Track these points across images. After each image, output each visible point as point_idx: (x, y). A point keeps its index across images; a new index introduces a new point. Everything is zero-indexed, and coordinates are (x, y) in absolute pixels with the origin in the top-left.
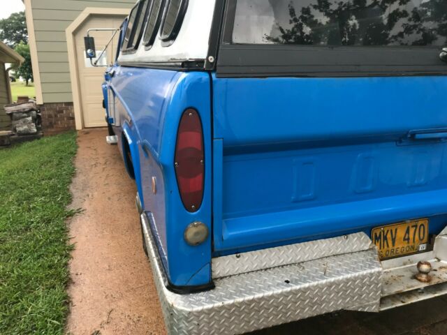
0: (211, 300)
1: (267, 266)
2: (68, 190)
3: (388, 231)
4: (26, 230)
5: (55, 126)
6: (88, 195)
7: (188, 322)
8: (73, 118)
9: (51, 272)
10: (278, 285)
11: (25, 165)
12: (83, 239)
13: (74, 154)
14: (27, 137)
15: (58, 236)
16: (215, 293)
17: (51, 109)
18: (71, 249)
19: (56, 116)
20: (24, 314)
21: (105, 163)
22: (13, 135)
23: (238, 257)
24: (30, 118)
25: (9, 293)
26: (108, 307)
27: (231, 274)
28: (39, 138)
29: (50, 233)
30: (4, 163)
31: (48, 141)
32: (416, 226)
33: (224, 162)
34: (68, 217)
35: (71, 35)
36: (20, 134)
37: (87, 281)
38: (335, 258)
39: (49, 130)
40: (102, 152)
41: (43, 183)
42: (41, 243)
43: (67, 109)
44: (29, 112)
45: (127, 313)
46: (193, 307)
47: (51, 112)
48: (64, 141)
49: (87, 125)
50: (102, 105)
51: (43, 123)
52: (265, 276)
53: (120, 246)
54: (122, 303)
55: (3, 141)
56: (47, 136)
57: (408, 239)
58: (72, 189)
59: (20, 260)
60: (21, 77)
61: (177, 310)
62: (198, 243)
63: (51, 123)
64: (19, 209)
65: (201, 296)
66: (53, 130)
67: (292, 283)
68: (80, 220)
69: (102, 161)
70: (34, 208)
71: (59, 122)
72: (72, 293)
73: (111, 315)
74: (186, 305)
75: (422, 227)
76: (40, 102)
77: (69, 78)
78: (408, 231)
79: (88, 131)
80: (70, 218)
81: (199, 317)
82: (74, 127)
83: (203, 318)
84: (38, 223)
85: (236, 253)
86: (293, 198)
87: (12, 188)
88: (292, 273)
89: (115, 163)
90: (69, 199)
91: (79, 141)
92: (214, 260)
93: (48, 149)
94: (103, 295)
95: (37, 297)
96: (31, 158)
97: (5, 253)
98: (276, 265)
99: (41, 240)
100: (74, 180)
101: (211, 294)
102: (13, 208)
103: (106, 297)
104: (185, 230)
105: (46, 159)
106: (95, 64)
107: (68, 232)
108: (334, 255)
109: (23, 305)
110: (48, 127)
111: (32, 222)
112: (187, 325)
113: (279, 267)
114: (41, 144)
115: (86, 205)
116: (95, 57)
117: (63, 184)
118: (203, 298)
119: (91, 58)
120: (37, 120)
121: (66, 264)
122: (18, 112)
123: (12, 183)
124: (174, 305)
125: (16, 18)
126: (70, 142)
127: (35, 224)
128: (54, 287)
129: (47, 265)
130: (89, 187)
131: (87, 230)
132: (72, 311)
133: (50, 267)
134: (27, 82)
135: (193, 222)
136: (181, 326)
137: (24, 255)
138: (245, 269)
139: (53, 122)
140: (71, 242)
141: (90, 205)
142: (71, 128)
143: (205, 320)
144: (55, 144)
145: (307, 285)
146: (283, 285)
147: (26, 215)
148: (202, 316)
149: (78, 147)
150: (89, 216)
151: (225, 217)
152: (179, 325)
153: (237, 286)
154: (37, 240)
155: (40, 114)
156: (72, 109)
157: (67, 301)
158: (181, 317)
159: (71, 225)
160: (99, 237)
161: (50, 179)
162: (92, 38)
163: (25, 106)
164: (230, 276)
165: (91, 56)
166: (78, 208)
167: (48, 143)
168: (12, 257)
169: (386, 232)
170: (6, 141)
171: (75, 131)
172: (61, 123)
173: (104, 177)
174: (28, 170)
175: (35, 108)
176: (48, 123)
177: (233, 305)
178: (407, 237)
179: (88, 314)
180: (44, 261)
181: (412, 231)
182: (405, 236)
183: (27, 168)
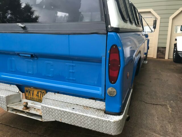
3: (31, 90)
32: (41, 92)
57: (38, 96)
75: (43, 93)
78: (38, 93)
169: (30, 90)
178: (38, 95)
181: (40, 93)
182: (37, 94)
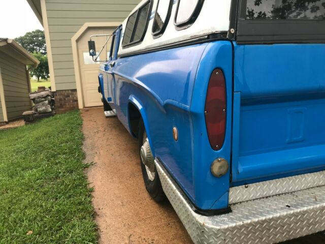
0: (232, 220)
1: (267, 195)
2: (81, 149)
4: (57, 178)
5: (64, 106)
6: (96, 153)
7: (217, 238)
8: (77, 101)
9: (81, 207)
10: (282, 209)
11: (47, 134)
12: (99, 183)
13: (80, 125)
14: (46, 115)
15: (80, 181)
16: (233, 215)
17: (61, 94)
18: (92, 190)
19: (65, 99)
20: (67, 238)
21: (104, 131)
22: (36, 114)
23: (246, 187)
24: (47, 102)
25: (53, 223)
26: (127, 233)
27: (241, 201)
28: (53, 116)
29: (75, 180)
30: (32, 133)
31: (60, 117)
33: (241, 111)
34: (85, 168)
35: (75, 42)
36: (40, 113)
37: (108, 214)
38: (319, 188)
39: (60, 109)
40: (101, 123)
41: (63, 145)
42: (69, 187)
43: (72, 94)
44: (46, 97)
45: (143, 237)
46: (221, 226)
47: (61, 97)
48: (72, 117)
49: (87, 105)
50: (97, 91)
51: (55, 105)
52: (268, 202)
53: (127, 188)
54: (137, 230)
55: (29, 118)
56: (59, 113)
58: (84, 149)
59: (57, 199)
60: (34, 76)
61: (207, 228)
62: (221, 175)
63: (61, 104)
64: (49, 164)
65: (224, 217)
66: (62, 110)
67: (292, 207)
68: (94, 170)
69: (102, 129)
70: (59, 162)
71: (67, 104)
72: (98, 223)
73: (131, 239)
74: (214, 224)
76: (54, 90)
77: (74, 72)
79: (87, 109)
80: (86, 169)
81: (225, 233)
82: (78, 107)
83: (228, 234)
84: (64, 173)
85: (245, 184)
86: (287, 140)
87: (41, 149)
88: (289, 200)
89: (112, 130)
90: (84, 156)
91: (83, 116)
92: (231, 189)
93: (62, 122)
94: (121, 224)
95: (74, 226)
96: (50, 129)
97: (45, 194)
98: (274, 194)
99: (68, 185)
100: (84, 143)
101: (231, 215)
102: (44, 163)
103: (124, 226)
104: (212, 164)
105: (61, 129)
106: (96, 60)
107: (87, 178)
108: (318, 187)
109: (65, 232)
110: (59, 107)
111: (60, 173)
112: (216, 240)
113: (276, 195)
114: (56, 119)
115: (96, 160)
116: (95, 55)
117: (77, 146)
118: (226, 219)
119: (93, 56)
120: (52, 103)
121: (90, 202)
122: (39, 97)
123: (40, 146)
124: (205, 224)
125: (29, 35)
126: (76, 117)
127: (62, 174)
128: (85, 218)
129: (77, 202)
130: (96, 147)
131: (100, 177)
132: (101, 236)
133: (80, 204)
134: (39, 79)
135: (217, 158)
136: (211, 241)
137: (59, 195)
138: (251, 196)
139: (63, 103)
140: (91, 186)
141: (99, 159)
142: (75, 108)
143: (230, 236)
144: (66, 119)
145: (305, 209)
146: (286, 209)
147: (55, 167)
148: (228, 233)
149: (82, 120)
150: (100, 168)
151: (240, 155)
152: (209, 240)
153: (249, 210)
154: (66, 185)
155: (53, 99)
156: (76, 94)
157: (96, 228)
158: (211, 233)
159: (89, 174)
160: (110, 182)
161: (67, 142)
162: (94, 42)
163: (43, 93)
164: (241, 203)
165: (92, 55)
166: (91, 162)
167: (60, 119)
168: (50, 197)
170: (31, 118)
171: (79, 109)
172: (69, 104)
173: (106, 140)
174: (50, 137)
175: (50, 94)
176: (59, 105)
177: (251, 224)
179: (114, 238)
180: (75, 199)
183: (49, 136)
